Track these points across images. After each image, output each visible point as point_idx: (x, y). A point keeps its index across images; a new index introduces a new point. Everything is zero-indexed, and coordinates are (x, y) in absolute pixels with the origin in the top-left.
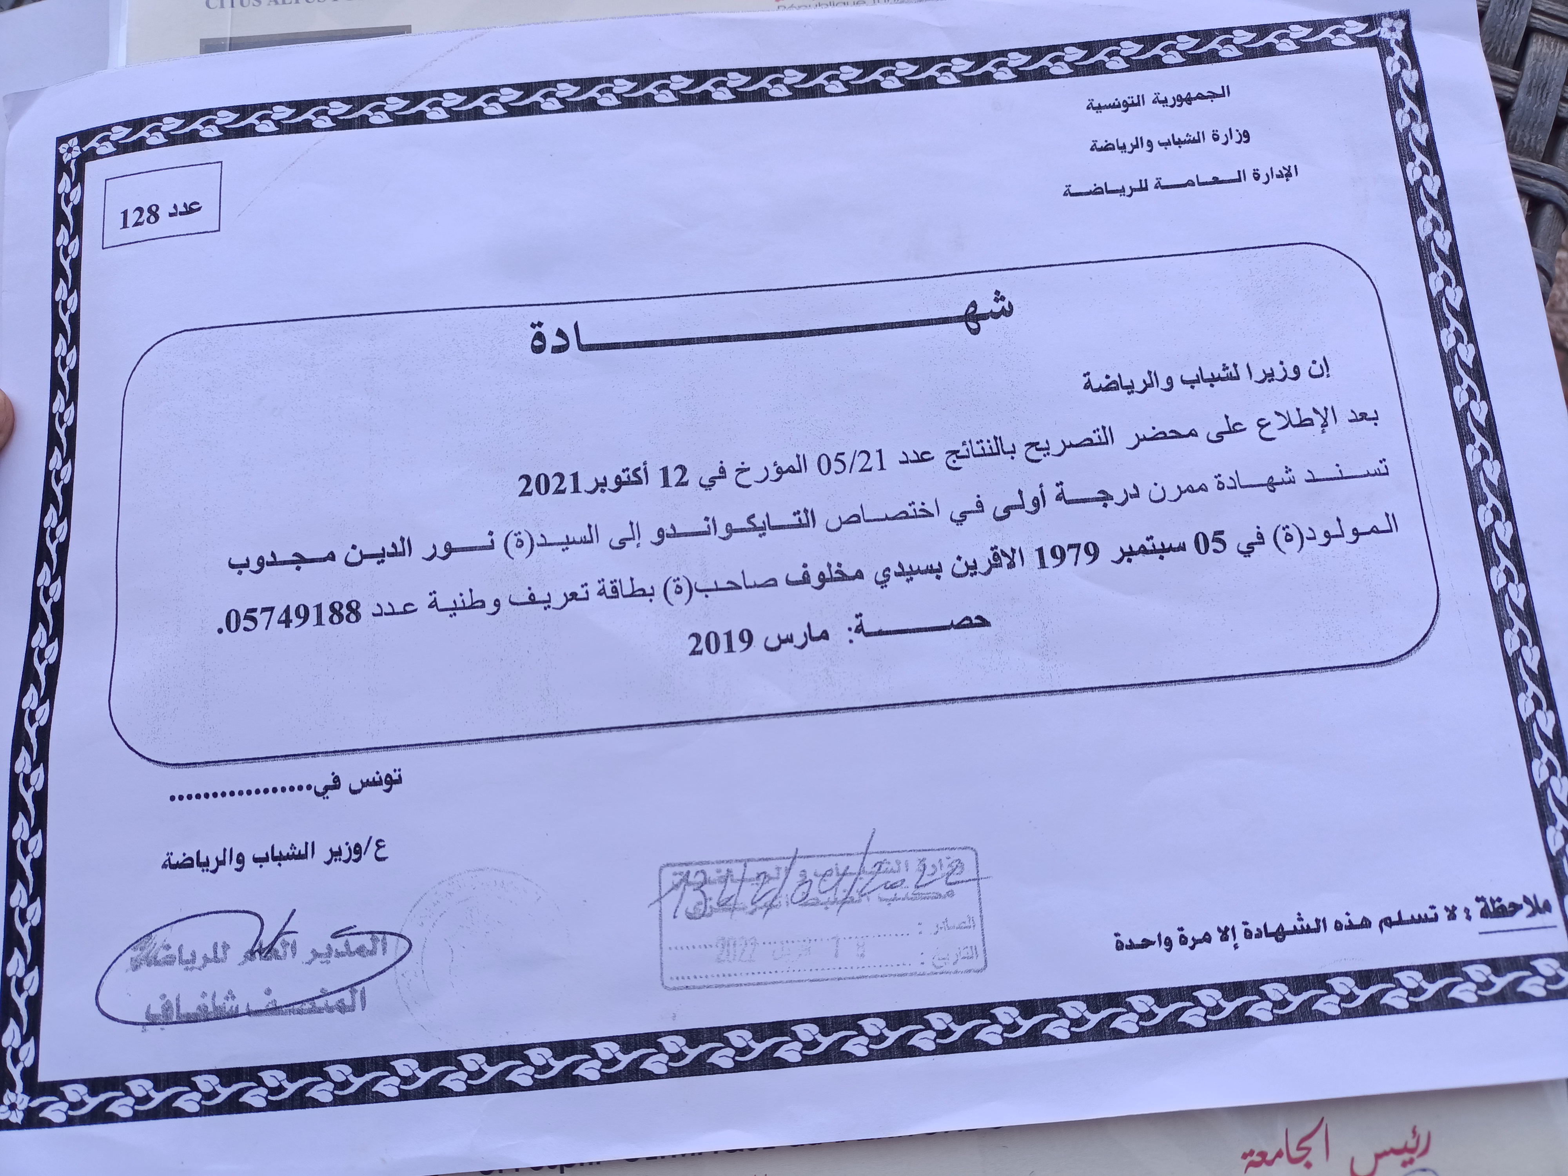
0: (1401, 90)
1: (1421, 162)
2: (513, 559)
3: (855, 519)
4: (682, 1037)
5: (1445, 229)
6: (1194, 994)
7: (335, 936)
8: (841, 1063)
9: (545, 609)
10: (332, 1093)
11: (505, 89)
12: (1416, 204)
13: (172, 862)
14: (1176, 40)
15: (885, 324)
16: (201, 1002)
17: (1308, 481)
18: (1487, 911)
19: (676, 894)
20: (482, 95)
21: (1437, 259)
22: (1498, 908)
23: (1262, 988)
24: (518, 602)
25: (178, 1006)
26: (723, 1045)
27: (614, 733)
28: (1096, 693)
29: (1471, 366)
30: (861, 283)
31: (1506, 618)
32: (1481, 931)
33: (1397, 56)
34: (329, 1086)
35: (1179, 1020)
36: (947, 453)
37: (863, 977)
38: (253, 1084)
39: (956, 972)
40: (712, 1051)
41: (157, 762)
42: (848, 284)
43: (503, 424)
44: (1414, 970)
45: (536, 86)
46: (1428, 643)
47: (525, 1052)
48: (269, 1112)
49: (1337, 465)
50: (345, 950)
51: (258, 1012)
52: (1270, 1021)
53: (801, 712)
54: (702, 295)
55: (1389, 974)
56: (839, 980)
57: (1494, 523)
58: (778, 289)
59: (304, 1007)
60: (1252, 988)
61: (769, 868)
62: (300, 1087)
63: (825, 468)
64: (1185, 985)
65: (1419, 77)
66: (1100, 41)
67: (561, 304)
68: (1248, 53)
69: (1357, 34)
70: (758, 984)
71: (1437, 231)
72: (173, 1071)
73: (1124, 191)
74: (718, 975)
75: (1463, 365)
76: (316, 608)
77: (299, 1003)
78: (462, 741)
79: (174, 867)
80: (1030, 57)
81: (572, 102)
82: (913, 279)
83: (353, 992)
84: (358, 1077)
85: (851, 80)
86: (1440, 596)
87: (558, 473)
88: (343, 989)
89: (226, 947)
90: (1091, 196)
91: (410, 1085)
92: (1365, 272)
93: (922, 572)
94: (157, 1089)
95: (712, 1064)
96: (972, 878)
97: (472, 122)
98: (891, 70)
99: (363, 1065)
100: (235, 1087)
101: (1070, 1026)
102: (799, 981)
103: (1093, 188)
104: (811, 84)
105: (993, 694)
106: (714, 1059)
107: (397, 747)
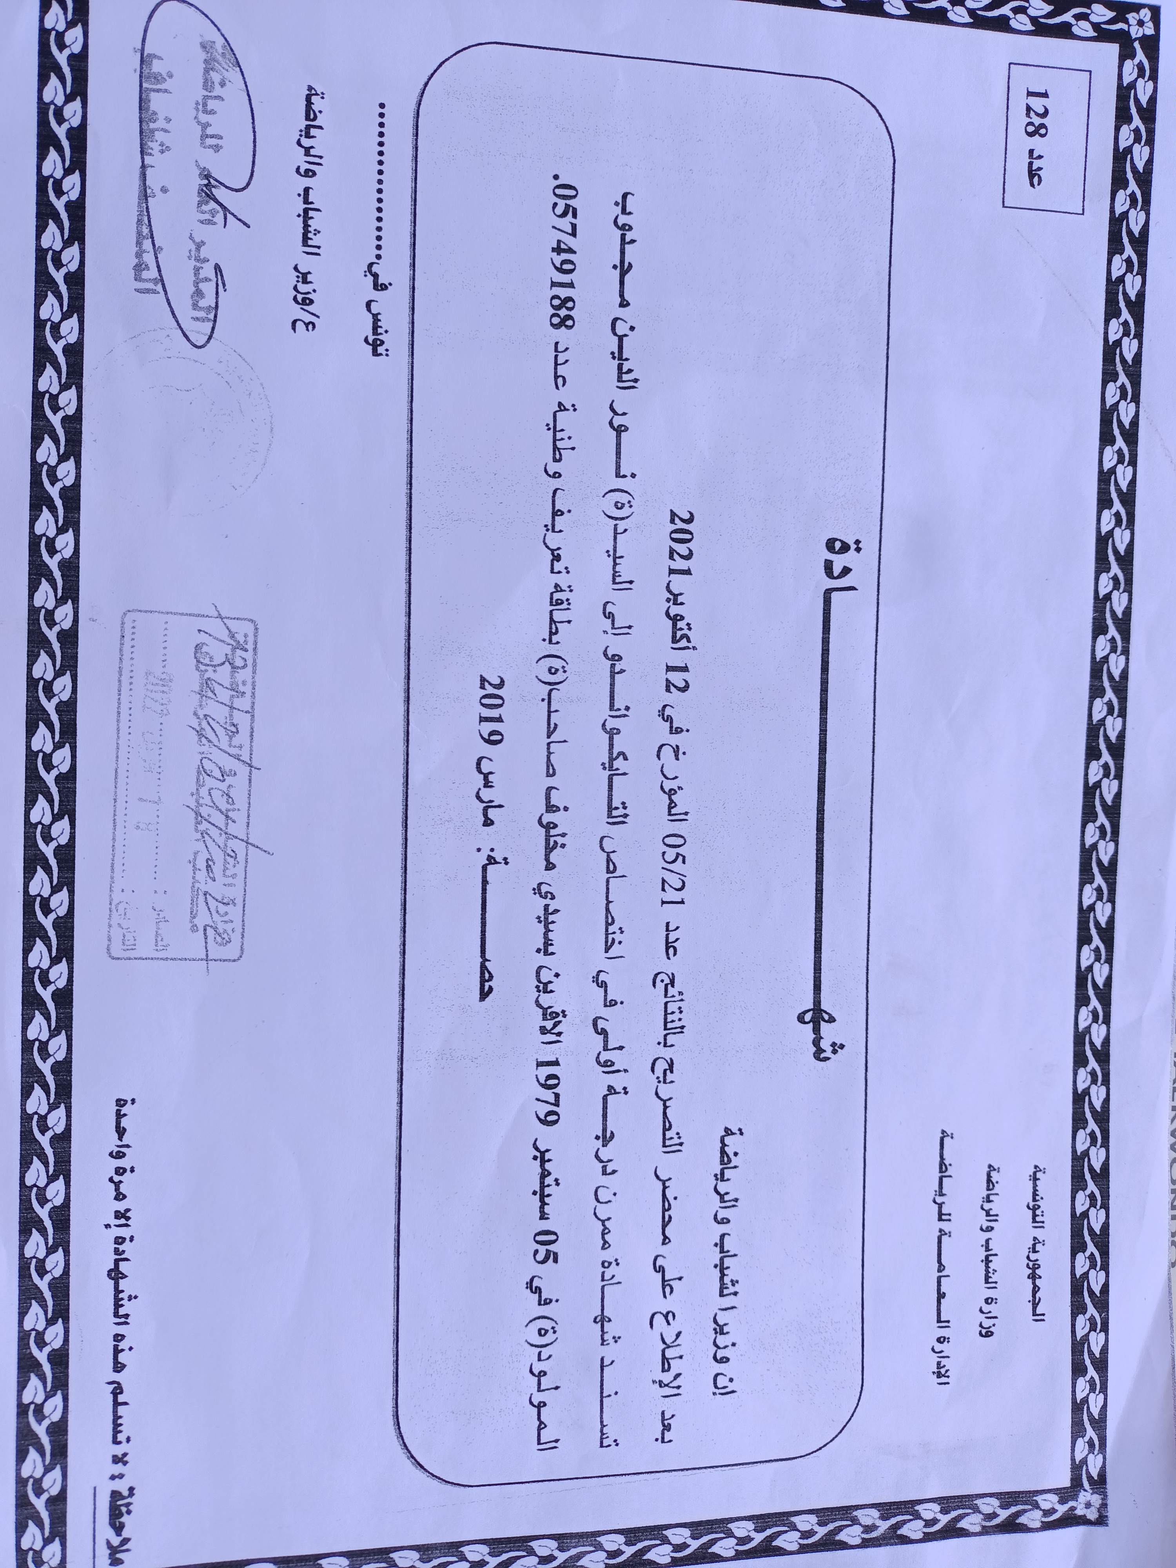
0: (1020, 1507)
1: (939, 1520)
2: (604, 496)
3: (611, 868)
4: (70, 626)
5: (863, 1539)
6: (61, 1177)
7: (217, 268)
8: (26, 793)
9: (546, 526)
10: (50, 248)
11: (1129, 535)
12: (894, 1509)
13: (313, 97)
14: (1100, 1270)
15: (821, 922)
16: (161, 116)
17: (602, 1359)
18: (118, 1498)
19: (224, 635)
20: (1125, 509)
21: (831, 1526)
22: (120, 1511)
23: (60, 1249)
24: (556, 497)
25: (158, 91)
26: (57, 668)
27: (404, 587)
28: (396, 1107)
29: (710, 1551)
30: (869, 901)
31: (431, 1556)
32: (97, 1489)
33: (1058, 1507)
34: (58, 246)
35: (35, 1158)
36: (673, 974)
37: (115, 826)
38: (67, 163)
39: (110, 926)
40: (52, 656)
41: (423, 93)
42: (870, 887)
43: (752, 500)
44: (63, 1413)
45: (1129, 569)
46: (413, 1468)
47: (72, 457)
48: (36, 178)
49: (616, 1393)
50: (201, 276)
51: (143, 176)
52: (24, 1254)
53: (407, 789)
54: (874, 728)
55: (62, 1386)
56: (115, 799)
57: (536, 1555)
58: (872, 811)
59: (144, 227)
60: (62, 1239)
61: (243, 738)
62: (59, 214)
63: (670, 841)
64: (72, 1168)
65: (1032, 1529)
66: (1109, 1188)
67: (879, 575)
68: (1078, 1346)
69: (1087, 1466)
70: (119, 713)
71: (861, 1529)
72: (89, 78)
73: (940, 1195)
74: (132, 671)
75: (713, 1542)
76: (570, 282)
77: (149, 221)
78: (411, 424)
79: (308, 99)
80: (1099, 1110)
81: (1105, 608)
82: (868, 957)
83: (155, 281)
84: (65, 277)
85: (1094, 913)
86: (462, 1488)
87: (692, 554)
88: (159, 271)
89: (217, 148)
90: (939, 1159)
91: (51, 332)
92: (825, 1446)
93: (546, 935)
94: (72, 57)
95: (39, 655)
96: (209, 953)
97: (1096, 496)
98: (1101, 959)
99: (77, 284)
100: (65, 144)
101: (40, 1041)
102: (117, 757)
103: (947, 1162)
104: (1096, 870)
105: (405, 996)
106: (44, 658)
107: (413, 354)
